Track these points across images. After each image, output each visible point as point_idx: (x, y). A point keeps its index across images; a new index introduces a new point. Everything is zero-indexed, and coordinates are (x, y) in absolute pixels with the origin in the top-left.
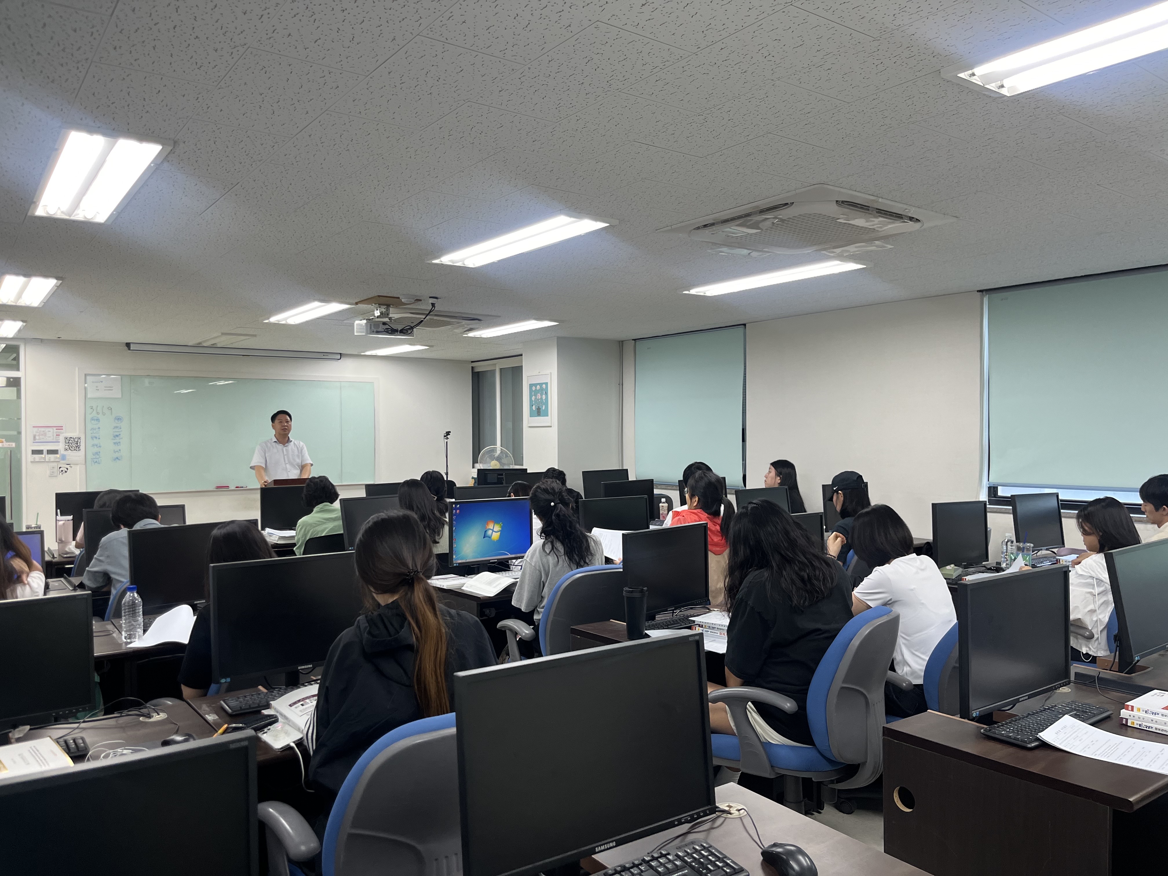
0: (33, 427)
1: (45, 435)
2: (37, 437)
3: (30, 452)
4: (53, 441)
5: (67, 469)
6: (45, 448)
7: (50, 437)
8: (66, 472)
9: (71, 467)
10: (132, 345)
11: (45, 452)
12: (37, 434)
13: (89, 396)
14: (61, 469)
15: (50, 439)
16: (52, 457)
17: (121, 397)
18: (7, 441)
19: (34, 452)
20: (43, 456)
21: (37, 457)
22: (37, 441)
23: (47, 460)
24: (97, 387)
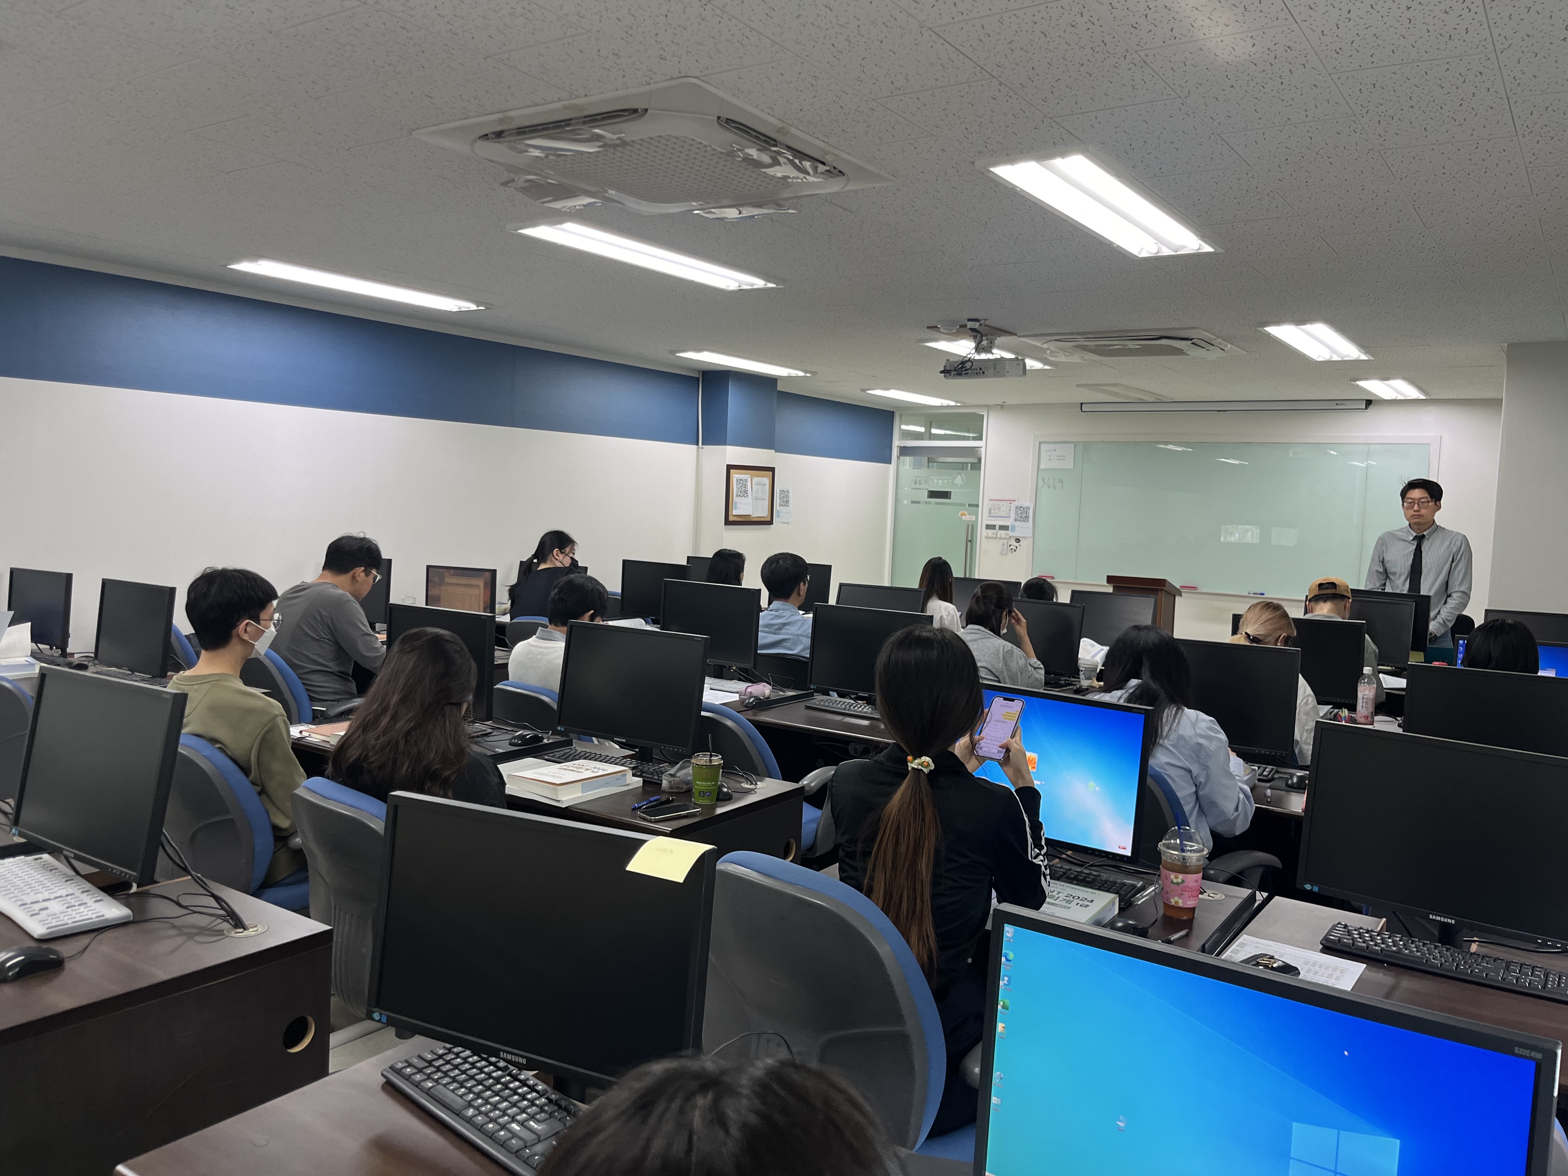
0: (990, 500)
1: (999, 508)
2: (992, 511)
3: (984, 527)
4: (1005, 516)
5: (1017, 547)
6: (998, 522)
7: (1003, 511)
8: (1015, 551)
9: (1020, 545)
10: (1083, 405)
11: (997, 527)
12: (993, 508)
13: (1042, 467)
14: (1011, 547)
15: (1003, 514)
16: (1003, 532)
17: (1072, 467)
18: (969, 514)
19: (988, 527)
20: (995, 531)
21: (990, 532)
22: (991, 515)
23: (998, 536)
24: (1050, 456)
